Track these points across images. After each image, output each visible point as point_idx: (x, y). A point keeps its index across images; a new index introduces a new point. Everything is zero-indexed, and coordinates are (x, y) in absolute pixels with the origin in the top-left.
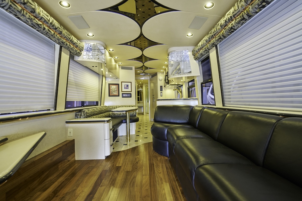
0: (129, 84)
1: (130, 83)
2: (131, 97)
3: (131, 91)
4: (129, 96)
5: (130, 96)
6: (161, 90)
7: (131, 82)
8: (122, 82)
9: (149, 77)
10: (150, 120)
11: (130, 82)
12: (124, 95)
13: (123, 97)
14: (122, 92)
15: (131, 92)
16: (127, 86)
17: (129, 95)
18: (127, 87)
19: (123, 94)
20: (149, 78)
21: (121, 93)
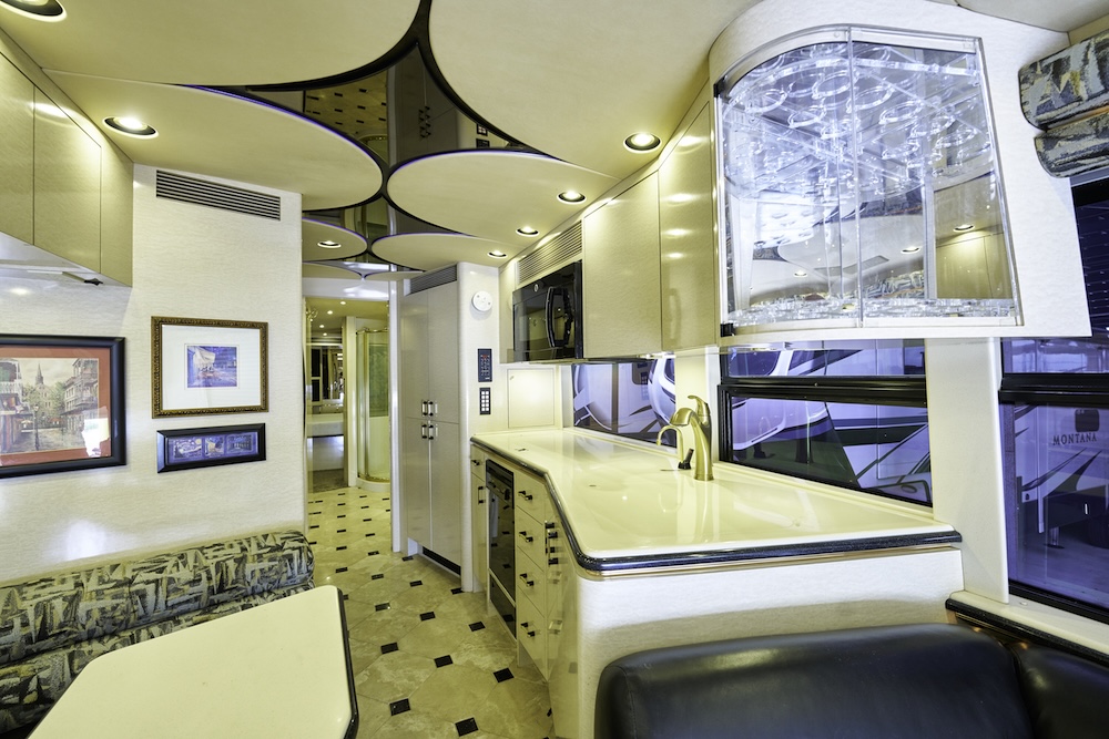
0: (248, 342)
1: (256, 333)
2: (261, 456)
3: (257, 402)
4: (239, 451)
5: (251, 446)
6: (485, 373)
7: (263, 327)
8: (158, 324)
9: (394, 283)
10: (397, 548)
11: (252, 325)
12: (185, 448)
13: (169, 466)
14: (159, 412)
15: (264, 408)
16: (226, 356)
17: (237, 446)
18: (220, 373)
19: (168, 434)
20: (394, 292)
21: (143, 429)
